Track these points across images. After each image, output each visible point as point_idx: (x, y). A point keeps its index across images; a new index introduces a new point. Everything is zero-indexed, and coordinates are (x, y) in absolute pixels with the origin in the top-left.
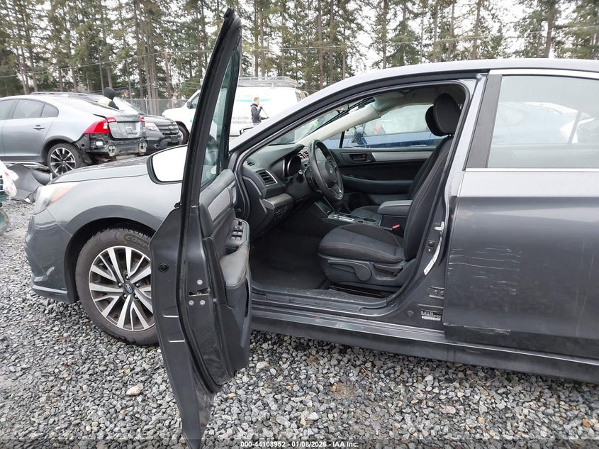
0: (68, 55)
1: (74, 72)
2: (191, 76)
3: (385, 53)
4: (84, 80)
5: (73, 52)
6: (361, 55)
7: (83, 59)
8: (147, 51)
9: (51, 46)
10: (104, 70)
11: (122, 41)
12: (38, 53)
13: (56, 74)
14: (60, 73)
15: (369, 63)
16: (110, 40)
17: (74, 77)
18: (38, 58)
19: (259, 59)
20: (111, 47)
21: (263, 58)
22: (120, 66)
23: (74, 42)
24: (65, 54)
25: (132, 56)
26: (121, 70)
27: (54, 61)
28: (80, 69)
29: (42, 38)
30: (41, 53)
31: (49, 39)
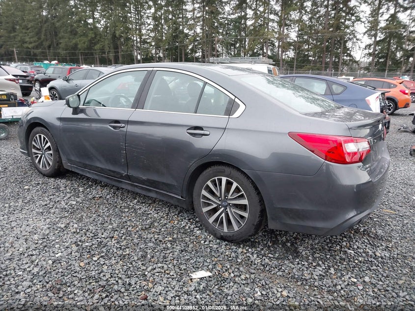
0: (161, 40)
1: (164, 51)
2: (234, 54)
3: (375, 38)
4: (168, 55)
5: (164, 38)
6: (357, 40)
7: (169, 43)
8: (207, 37)
9: (152, 35)
10: (181, 50)
11: (193, 31)
12: (144, 39)
13: (153, 51)
14: (156, 51)
15: (363, 46)
16: (186, 31)
17: (163, 54)
18: (145, 42)
19: (281, 43)
20: (187, 35)
21: (283, 42)
22: (190, 47)
23: (166, 32)
24: (160, 39)
25: (198, 40)
26: (191, 50)
27: (153, 44)
28: (167, 49)
29: (148, 30)
30: (146, 39)
31: (152, 31)
